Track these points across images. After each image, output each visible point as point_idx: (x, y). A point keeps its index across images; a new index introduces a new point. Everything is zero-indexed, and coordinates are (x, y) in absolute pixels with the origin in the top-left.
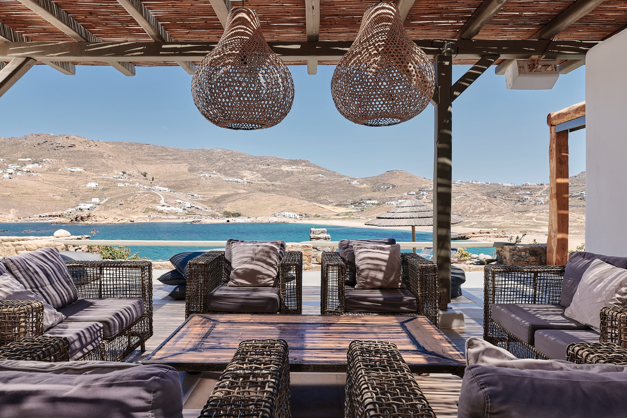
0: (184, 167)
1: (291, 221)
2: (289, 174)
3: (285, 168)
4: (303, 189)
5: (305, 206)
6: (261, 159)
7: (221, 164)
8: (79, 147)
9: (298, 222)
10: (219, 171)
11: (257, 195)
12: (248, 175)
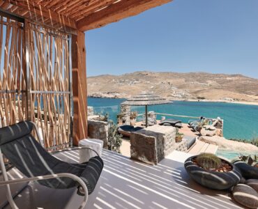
0: (183, 80)
1: (229, 102)
2: (230, 81)
3: (228, 79)
4: (237, 87)
5: (238, 95)
6: (217, 75)
7: (199, 78)
8: (149, 75)
9: (232, 102)
10: (197, 81)
11: (213, 90)
12: (210, 82)
